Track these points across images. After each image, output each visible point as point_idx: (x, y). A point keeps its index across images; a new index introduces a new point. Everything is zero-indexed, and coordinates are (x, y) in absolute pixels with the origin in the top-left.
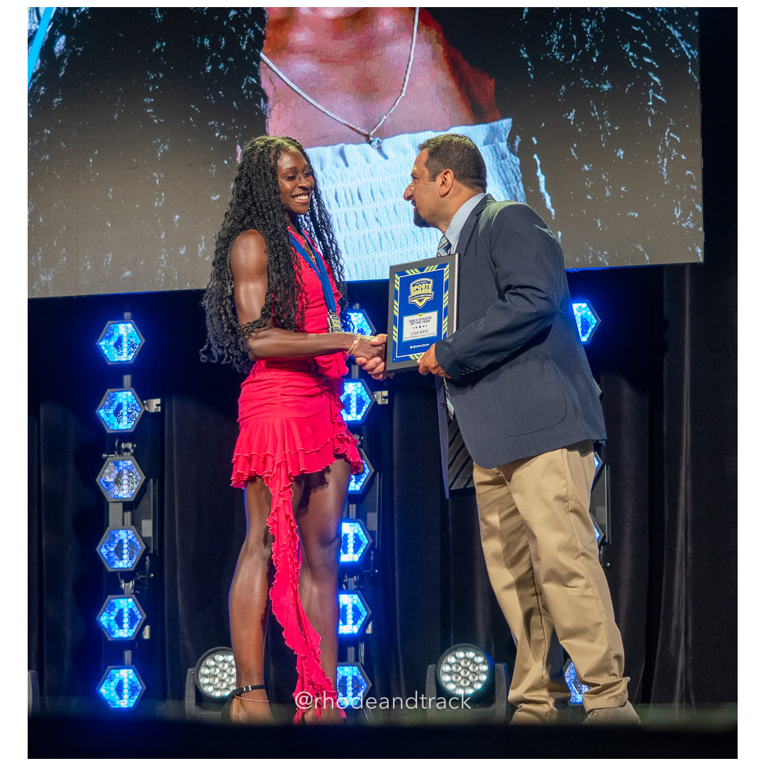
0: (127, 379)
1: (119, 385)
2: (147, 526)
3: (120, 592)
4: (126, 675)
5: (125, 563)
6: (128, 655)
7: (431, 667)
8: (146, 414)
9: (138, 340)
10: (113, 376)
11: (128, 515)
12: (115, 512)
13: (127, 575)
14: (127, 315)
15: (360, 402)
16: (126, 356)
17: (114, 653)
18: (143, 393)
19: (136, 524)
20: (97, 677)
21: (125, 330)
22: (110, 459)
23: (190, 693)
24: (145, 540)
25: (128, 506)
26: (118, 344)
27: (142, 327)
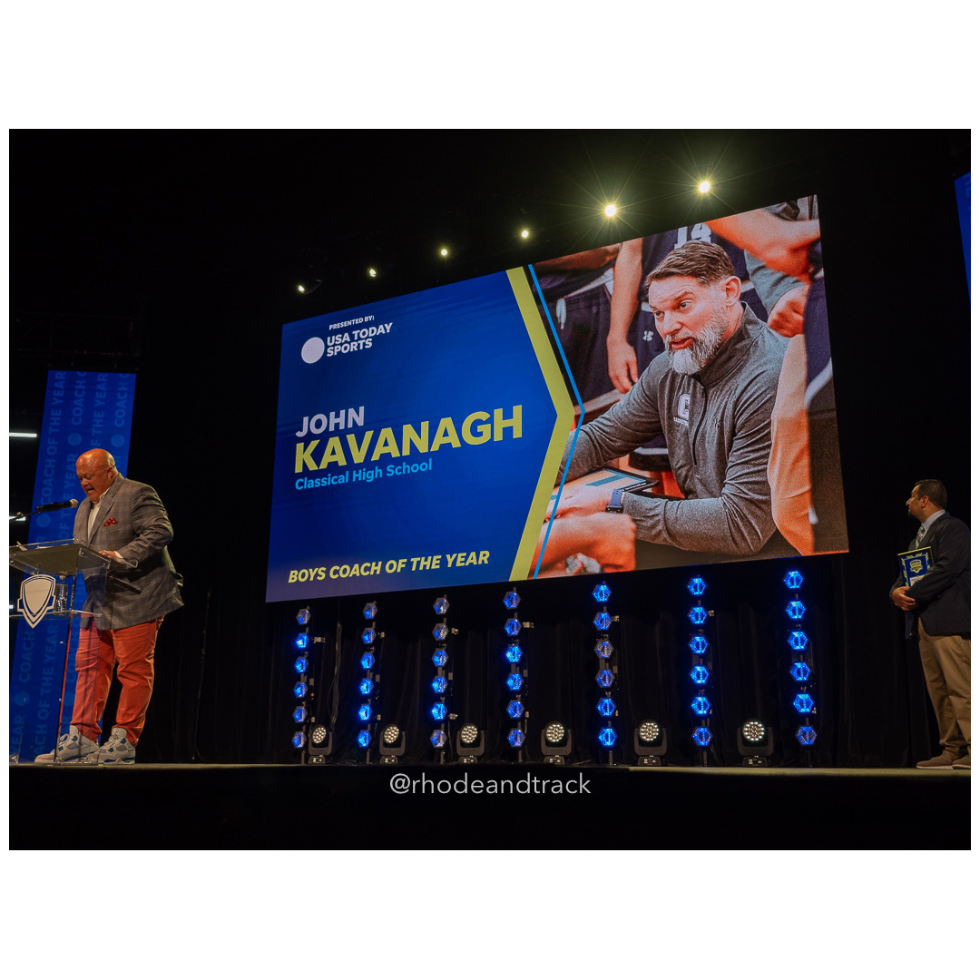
0: (605, 608)
1: (602, 611)
2: (615, 669)
3: (606, 697)
4: (609, 731)
5: (607, 684)
6: (610, 722)
7: (739, 729)
8: (613, 622)
9: (609, 593)
10: (599, 607)
11: (607, 664)
12: (602, 663)
13: (608, 689)
14: (604, 582)
15: (702, 616)
16: (604, 599)
17: (604, 722)
18: (612, 614)
19: (611, 668)
20: (598, 732)
21: (603, 588)
22: (599, 641)
23: (636, 739)
24: (615, 675)
25: (607, 660)
26: (601, 594)
27: (609, 586)
